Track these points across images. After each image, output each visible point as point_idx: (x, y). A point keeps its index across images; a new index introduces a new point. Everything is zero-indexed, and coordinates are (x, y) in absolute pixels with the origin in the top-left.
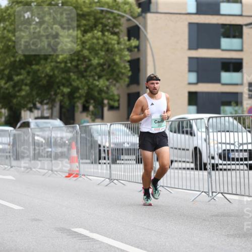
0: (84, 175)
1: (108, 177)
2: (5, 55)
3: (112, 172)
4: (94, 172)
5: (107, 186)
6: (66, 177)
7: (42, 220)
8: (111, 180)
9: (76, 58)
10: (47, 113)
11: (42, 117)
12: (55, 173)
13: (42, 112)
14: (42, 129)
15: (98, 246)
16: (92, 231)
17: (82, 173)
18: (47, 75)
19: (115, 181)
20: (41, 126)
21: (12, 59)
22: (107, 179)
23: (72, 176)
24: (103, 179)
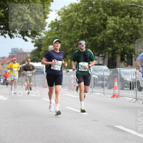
0: (122, 96)
1: (135, 98)
2: (78, 30)
3: (137, 95)
4: (127, 95)
5: (134, 102)
6: (112, 97)
7: (98, 121)
8: (137, 99)
9: (117, 32)
10: (101, 62)
11: (99, 65)
12: (106, 95)
13: (99, 62)
15: (130, 136)
16: (126, 128)
17: (120, 95)
18: (100, 41)
19: (139, 100)
22: (134, 99)
23: (115, 97)
24: (132, 99)
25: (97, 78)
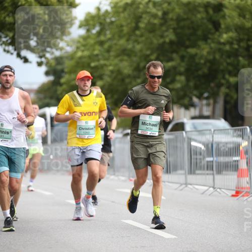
6: (233, 196)
9: (246, 37)
10: (207, 111)
11: (201, 117)
12: (218, 190)
13: (201, 110)
14: (201, 132)
18: (207, 61)
20: (200, 129)
21: (161, 41)
23: (241, 195)
25: (201, 148)
